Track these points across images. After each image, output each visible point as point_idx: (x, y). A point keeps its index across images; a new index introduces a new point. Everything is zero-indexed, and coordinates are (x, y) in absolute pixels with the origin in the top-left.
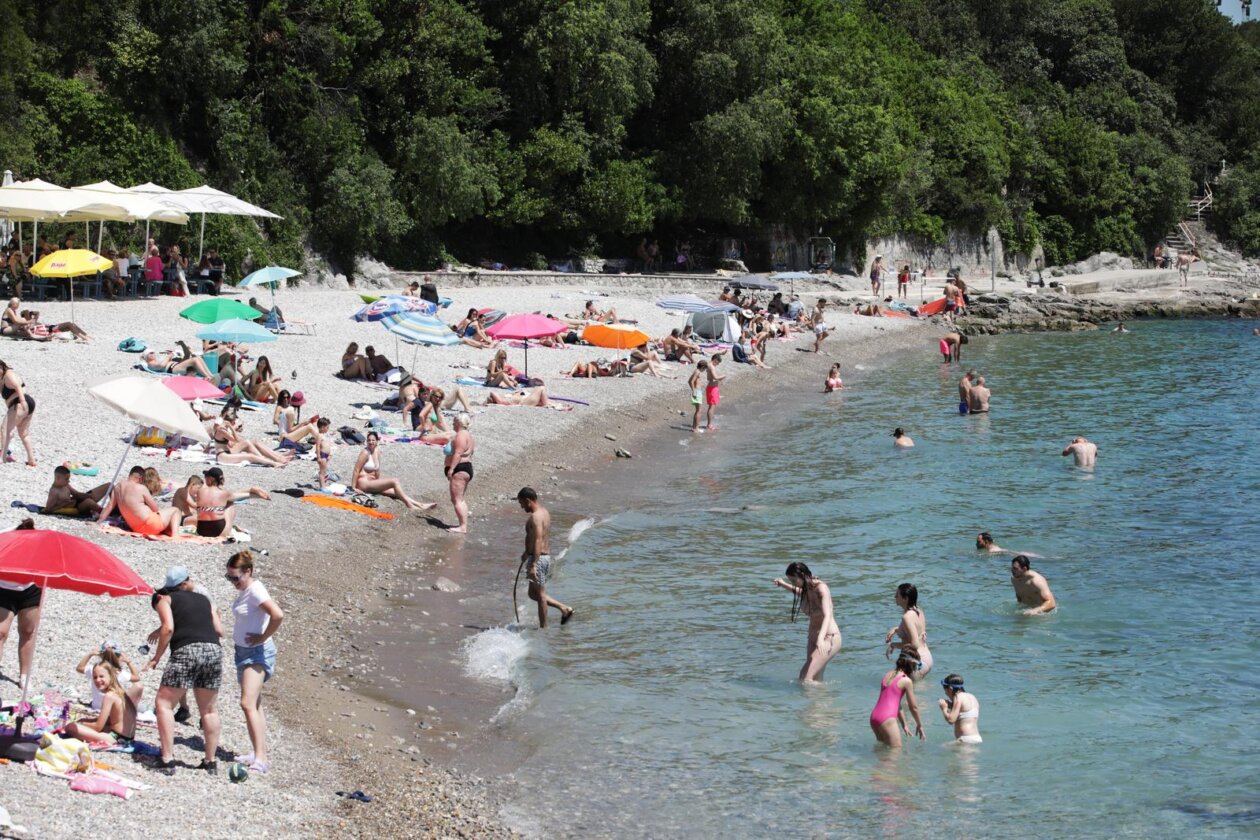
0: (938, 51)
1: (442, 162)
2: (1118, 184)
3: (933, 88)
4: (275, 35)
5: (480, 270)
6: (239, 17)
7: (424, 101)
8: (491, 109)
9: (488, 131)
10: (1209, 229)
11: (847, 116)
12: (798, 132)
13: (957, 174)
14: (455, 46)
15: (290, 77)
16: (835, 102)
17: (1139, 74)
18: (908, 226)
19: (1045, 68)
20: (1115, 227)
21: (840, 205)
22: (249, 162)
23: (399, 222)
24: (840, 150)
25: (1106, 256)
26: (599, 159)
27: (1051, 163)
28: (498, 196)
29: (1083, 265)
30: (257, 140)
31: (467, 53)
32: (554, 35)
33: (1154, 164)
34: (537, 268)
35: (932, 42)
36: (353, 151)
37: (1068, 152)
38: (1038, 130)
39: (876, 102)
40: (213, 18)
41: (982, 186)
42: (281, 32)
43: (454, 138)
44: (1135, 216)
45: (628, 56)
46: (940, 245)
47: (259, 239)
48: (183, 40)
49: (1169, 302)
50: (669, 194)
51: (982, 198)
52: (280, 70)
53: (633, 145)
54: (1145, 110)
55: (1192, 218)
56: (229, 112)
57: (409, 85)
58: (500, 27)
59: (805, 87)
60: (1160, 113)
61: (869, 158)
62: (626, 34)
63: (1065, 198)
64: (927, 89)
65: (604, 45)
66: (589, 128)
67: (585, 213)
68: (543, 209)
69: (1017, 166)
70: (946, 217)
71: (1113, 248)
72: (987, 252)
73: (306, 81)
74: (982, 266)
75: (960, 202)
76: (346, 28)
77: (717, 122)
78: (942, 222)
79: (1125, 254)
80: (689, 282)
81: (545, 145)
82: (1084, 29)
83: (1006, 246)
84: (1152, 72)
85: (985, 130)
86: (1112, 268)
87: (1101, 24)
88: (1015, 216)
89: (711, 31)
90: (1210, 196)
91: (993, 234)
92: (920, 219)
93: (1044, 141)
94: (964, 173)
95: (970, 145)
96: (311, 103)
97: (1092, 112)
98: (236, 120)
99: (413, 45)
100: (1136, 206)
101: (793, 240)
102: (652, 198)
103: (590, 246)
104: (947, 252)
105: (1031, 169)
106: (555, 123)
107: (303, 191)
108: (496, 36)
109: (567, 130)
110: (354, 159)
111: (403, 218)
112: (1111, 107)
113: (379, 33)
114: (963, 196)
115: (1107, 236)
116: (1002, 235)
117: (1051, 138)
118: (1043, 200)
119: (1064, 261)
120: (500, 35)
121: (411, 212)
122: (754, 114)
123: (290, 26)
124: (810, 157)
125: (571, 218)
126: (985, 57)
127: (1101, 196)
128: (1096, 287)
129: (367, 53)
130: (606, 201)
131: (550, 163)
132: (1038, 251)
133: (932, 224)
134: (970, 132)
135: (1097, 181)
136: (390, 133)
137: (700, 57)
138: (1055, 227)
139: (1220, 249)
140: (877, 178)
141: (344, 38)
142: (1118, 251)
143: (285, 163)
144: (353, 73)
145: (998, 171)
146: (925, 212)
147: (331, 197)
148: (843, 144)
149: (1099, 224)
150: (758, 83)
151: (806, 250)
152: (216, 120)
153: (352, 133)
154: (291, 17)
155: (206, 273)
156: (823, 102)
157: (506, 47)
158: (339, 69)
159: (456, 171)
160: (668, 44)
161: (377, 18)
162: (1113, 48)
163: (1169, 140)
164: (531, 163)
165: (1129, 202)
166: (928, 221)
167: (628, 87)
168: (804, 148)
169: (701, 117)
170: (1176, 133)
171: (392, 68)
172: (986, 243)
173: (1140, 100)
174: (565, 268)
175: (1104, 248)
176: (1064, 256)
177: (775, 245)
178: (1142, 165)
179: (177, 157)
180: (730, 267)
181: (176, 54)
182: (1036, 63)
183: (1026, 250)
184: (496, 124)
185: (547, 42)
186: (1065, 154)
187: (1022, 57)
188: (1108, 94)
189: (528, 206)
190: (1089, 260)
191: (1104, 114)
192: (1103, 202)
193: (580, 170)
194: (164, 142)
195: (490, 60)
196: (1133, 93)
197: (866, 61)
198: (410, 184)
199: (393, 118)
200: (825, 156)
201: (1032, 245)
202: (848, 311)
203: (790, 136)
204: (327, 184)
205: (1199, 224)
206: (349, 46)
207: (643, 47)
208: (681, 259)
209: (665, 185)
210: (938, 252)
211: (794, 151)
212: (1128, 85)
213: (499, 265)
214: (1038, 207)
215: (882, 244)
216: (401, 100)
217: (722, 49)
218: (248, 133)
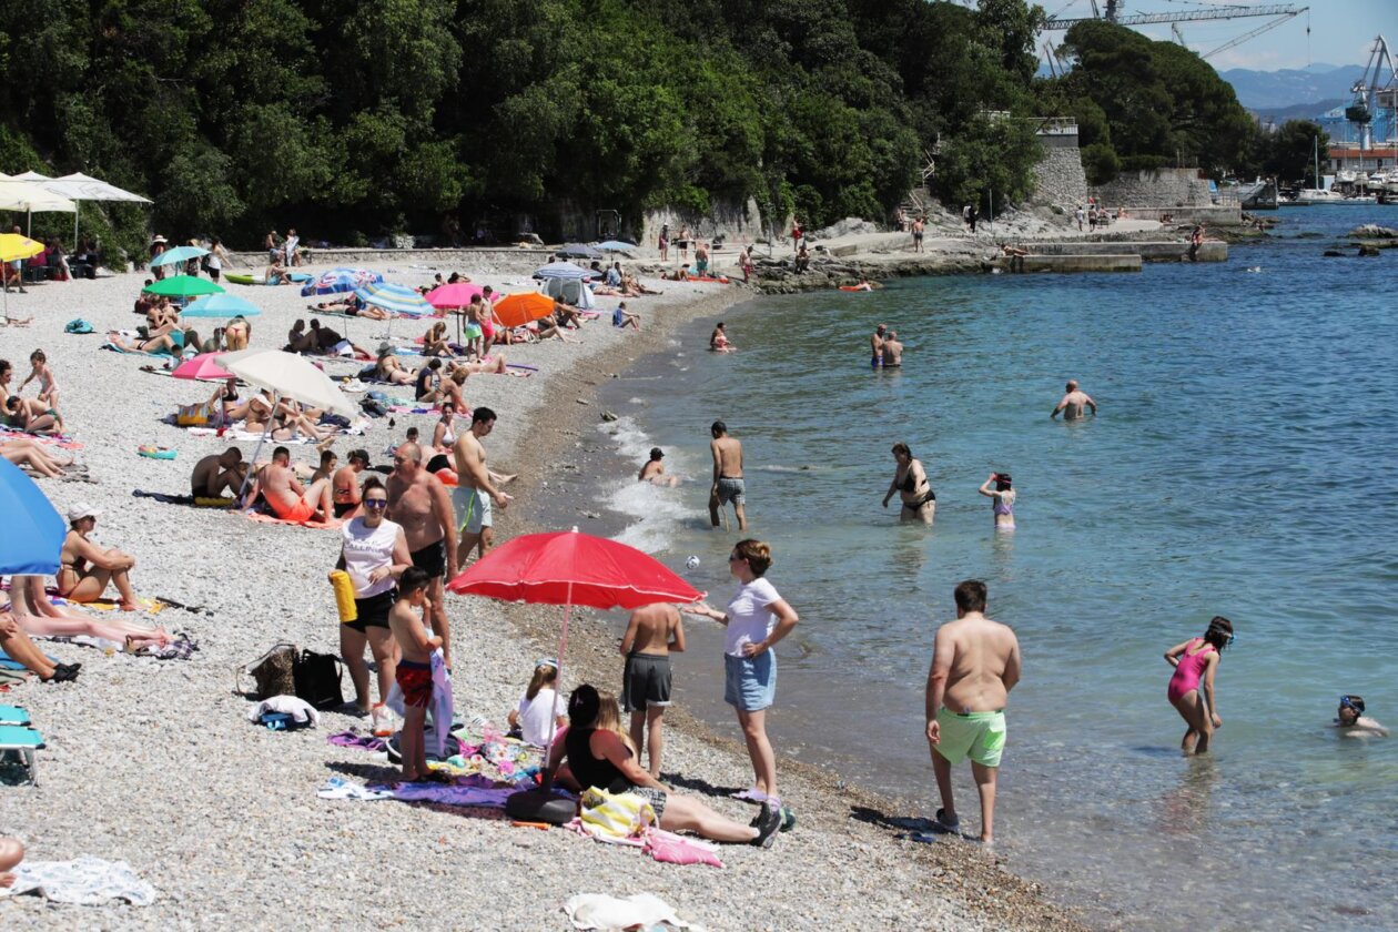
0: (688, 36)
1: (276, 146)
2: (860, 155)
3: (693, 70)
4: (114, 31)
5: (312, 250)
6: (81, 15)
7: (251, 89)
8: (315, 96)
9: (312, 117)
10: (933, 195)
11: (631, 96)
12: (587, 112)
13: (720, 149)
14: (278, 37)
15: (130, 71)
16: (620, 84)
17: (869, 54)
18: (678, 198)
19: (785, 50)
20: (858, 195)
21: (626, 179)
22: (93, 152)
23: (232, 205)
24: (625, 127)
25: (852, 221)
26: (413, 139)
27: (800, 137)
28: (329, 177)
29: (831, 230)
30: (100, 131)
31: (290, 44)
32: (372, 23)
33: (890, 137)
34: (358, 246)
35: (682, 28)
36: (188, 140)
37: (816, 127)
38: (786, 106)
39: (655, 82)
40: (59, 17)
41: (740, 160)
42: (120, 29)
43: (287, 124)
44: (874, 185)
45: (438, 42)
46: (706, 215)
47: (105, 226)
48: (34, 37)
49: (926, 261)
50: (471, 173)
51: (743, 170)
52: (120, 64)
53: (444, 126)
54: (878, 87)
55: (919, 185)
56: (74, 105)
57: (236, 74)
58: (320, 18)
59: (591, 70)
60: (890, 89)
61: (650, 134)
62: (435, 23)
63: (814, 169)
64: (687, 71)
65: (416, 33)
66: (403, 113)
67: (401, 192)
68: (367, 190)
69: (770, 140)
70: (710, 190)
71: (857, 214)
72: (747, 221)
73: (145, 74)
74: (743, 233)
75: (723, 174)
76: (178, 22)
77: (517, 104)
78: (707, 194)
79: (867, 219)
80: (503, 255)
81: (366, 128)
82: (818, 14)
83: (763, 214)
84: (879, 52)
85: (743, 107)
86: (858, 233)
87: (833, 9)
88: (770, 186)
89: (508, 19)
90: (932, 165)
91: (752, 204)
92: (688, 191)
93: (793, 116)
94: (725, 148)
95: (730, 121)
96: (151, 93)
97: (831, 88)
98: (81, 113)
99: (240, 37)
100: (874, 174)
101: (580, 214)
102: (458, 177)
103: (399, 224)
104: (712, 221)
105: (782, 143)
106: (373, 105)
107: (143, 179)
108: (317, 27)
109: (384, 113)
110: (189, 148)
111: (235, 202)
112: (847, 85)
113: (209, 27)
114: (726, 169)
115: (851, 203)
116: (760, 205)
117: (800, 114)
118: (795, 171)
119: (815, 228)
120: (319, 26)
121: (242, 196)
122: (551, 95)
123: (128, 21)
124: (598, 134)
125: (388, 196)
126: (732, 40)
127: (846, 167)
128: (854, 249)
129: (197, 47)
130: (421, 180)
131: (371, 146)
132: (791, 218)
133: (699, 195)
134: (730, 109)
135: (843, 152)
136: (220, 122)
137: (499, 44)
138: (806, 196)
139: (945, 213)
140: (656, 154)
141: (179, 32)
142: (861, 216)
143: (125, 151)
144: (186, 65)
145: (756, 145)
146: (693, 184)
147: (171, 184)
148: (627, 122)
149: (844, 192)
150: (550, 67)
151: (592, 222)
152: (63, 113)
153: (189, 122)
154: (129, 13)
155: (84, 257)
156: (609, 84)
157: (327, 37)
158: (173, 61)
159: (290, 155)
160: (468, 32)
161: (207, 13)
162: (845, 32)
163: (898, 113)
164: (353, 146)
165: (869, 171)
166: (695, 193)
167: (438, 72)
168: (592, 126)
169: (503, 99)
170: (905, 108)
171: (222, 61)
172: (746, 211)
173: (871, 78)
174: (381, 245)
175: (849, 215)
176: (814, 222)
177: (565, 218)
178: (880, 137)
179: (27, 151)
180: (529, 240)
181: (27, 50)
182: (776, 46)
183: (781, 220)
184: (319, 110)
185: (365, 30)
186: (813, 129)
187: (763, 40)
188: (844, 73)
189: (353, 187)
190: (836, 226)
191: (841, 92)
192: (849, 172)
193: (398, 151)
194: (15, 136)
195: (311, 49)
196: (865, 72)
197: (646, 44)
198: (241, 170)
199: (223, 108)
200: (612, 133)
201: (787, 213)
202: (655, 277)
203: (580, 115)
204: (167, 171)
205: (924, 190)
206: (183, 40)
207: (449, 34)
208: (480, 234)
209: (468, 163)
210: (704, 221)
211: (583, 128)
212: (860, 63)
213: (325, 244)
214: (788, 178)
215: (656, 215)
216: (230, 89)
217: (519, 36)
218: (92, 125)
